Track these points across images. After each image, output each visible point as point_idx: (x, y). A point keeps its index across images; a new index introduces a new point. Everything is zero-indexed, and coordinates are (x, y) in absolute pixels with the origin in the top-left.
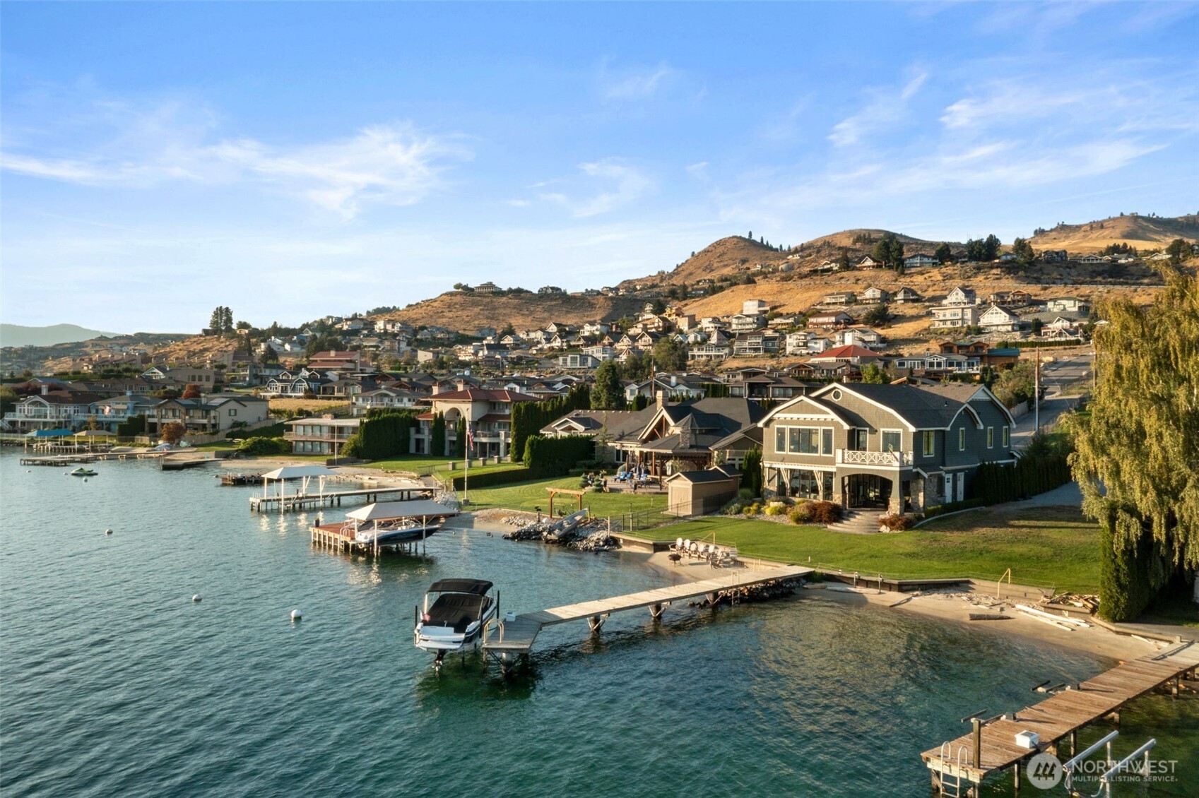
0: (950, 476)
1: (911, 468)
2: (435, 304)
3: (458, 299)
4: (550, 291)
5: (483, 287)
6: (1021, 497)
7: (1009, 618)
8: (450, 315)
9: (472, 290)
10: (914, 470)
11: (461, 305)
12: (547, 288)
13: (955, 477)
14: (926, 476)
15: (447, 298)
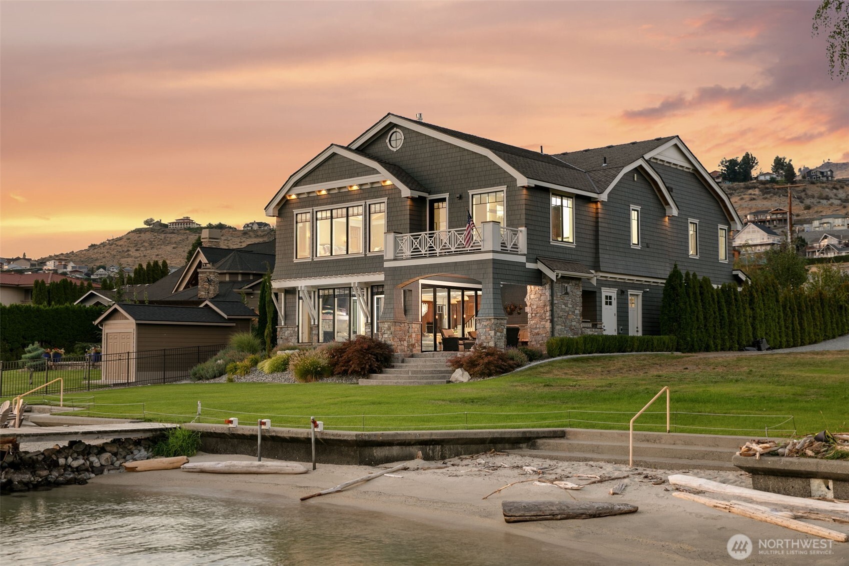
0: (613, 293)
1: (523, 259)
2: (119, 243)
3: (148, 236)
4: (255, 227)
5: (178, 223)
6: (753, 345)
7: (634, 511)
8: (137, 254)
9: (166, 226)
10: (530, 266)
11: (151, 243)
12: (252, 224)
13: (622, 294)
14: (552, 276)
15: (135, 237)
